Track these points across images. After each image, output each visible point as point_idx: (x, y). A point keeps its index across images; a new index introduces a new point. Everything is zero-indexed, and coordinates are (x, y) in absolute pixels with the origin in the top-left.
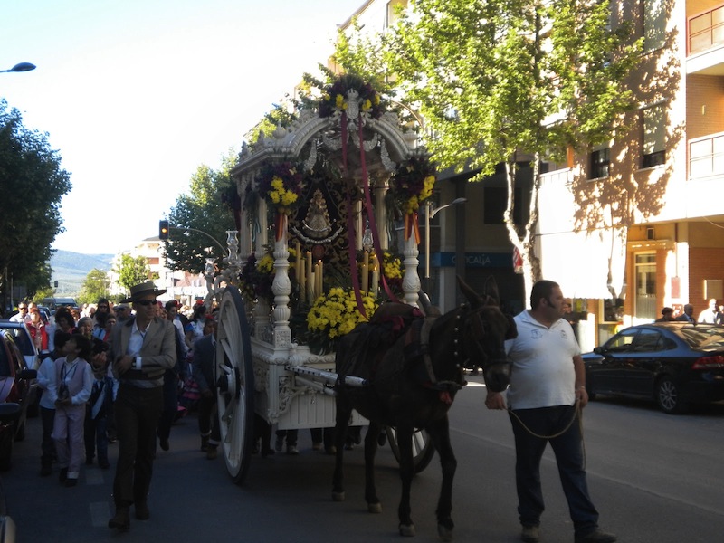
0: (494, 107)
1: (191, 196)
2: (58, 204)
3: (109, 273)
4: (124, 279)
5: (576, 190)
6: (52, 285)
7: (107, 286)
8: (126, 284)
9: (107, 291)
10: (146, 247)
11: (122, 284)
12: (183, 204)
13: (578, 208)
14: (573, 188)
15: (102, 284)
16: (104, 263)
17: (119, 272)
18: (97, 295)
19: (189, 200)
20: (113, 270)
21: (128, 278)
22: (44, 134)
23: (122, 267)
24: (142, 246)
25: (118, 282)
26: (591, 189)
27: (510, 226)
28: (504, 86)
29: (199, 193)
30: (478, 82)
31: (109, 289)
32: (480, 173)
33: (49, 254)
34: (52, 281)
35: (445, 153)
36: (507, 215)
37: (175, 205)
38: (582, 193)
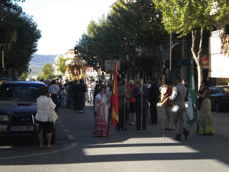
0: (184, 13)
1: (88, 34)
2: (37, 43)
3: (54, 65)
4: (60, 69)
5: (222, 38)
6: (29, 71)
7: (53, 71)
8: (61, 70)
9: (53, 73)
10: (70, 53)
11: (60, 70)
12: (84, 38)
13: (222, 45)
14: (221, 37)
15: (50, 70)
16: (51, 59)
17: (58, 65)
18: (48, 75)
19: (87, 36)
20: (56, 64)
21: (62, 68)
22: (31, 16)
23: (59, 63)
24: (68, 53)
25: (58, 70)
26: (226, 38)
27: (193, 53)
28: (187, 6)
29: (91, 33)
30: (179, 4)
31: (54, 72)
32: (181, 35)
33: (30, 59)
34: (29, 69)
35: (170, 27)
36: (192, 49)
37: (81, 38)
38: (223, 39)
